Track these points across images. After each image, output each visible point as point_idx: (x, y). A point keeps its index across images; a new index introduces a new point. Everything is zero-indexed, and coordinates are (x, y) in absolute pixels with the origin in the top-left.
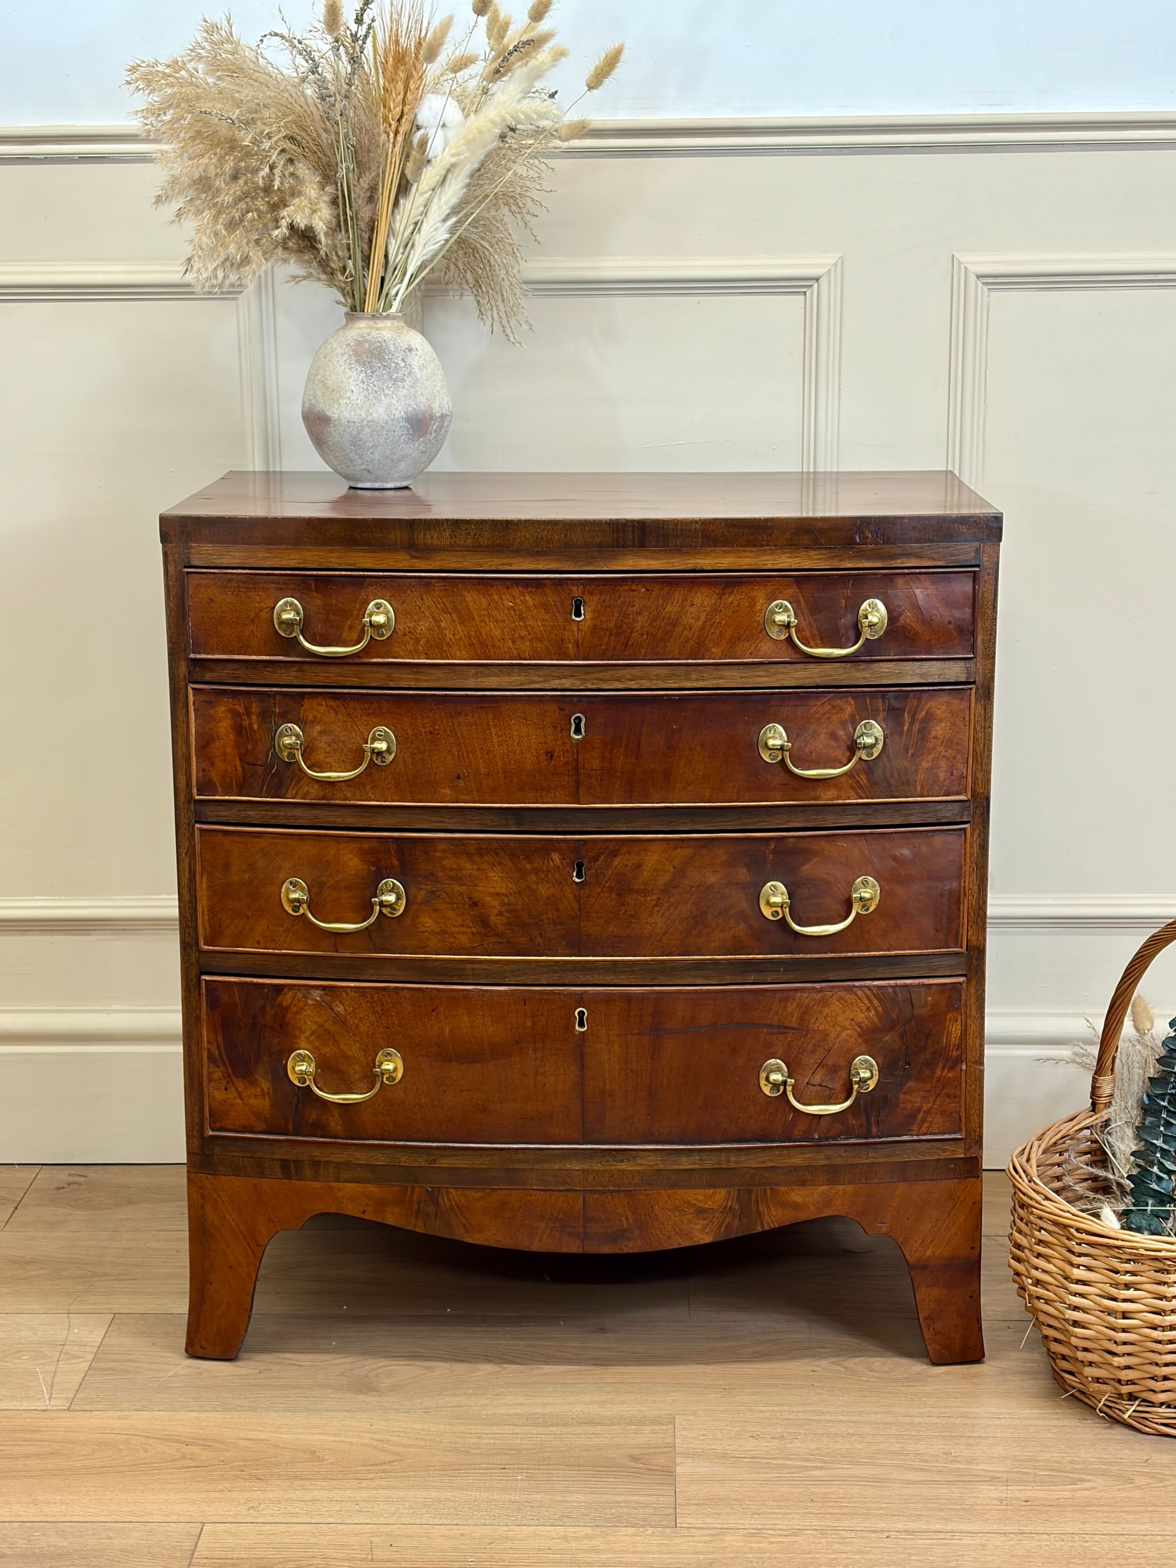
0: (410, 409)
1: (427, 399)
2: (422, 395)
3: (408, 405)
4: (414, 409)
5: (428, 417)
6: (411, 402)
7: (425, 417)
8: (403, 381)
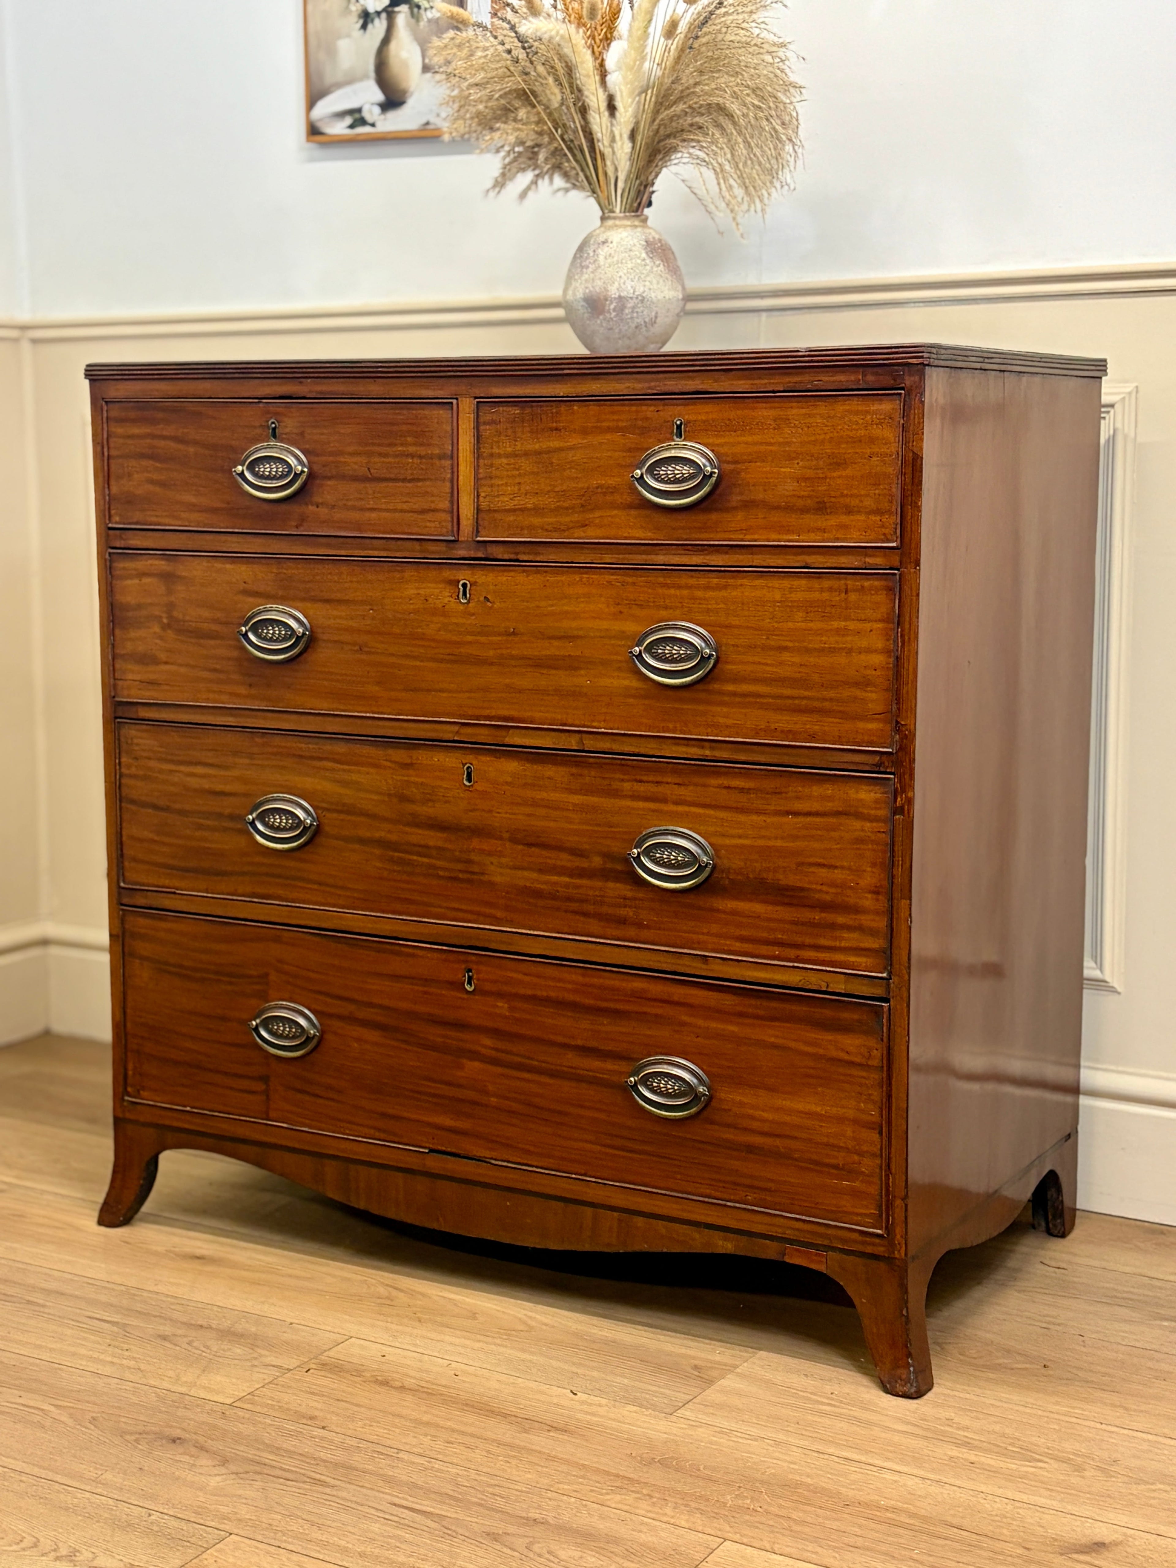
0: (587, 291)
1: (604, 283)
2: (600, 279)
3: (587, 288)
4: (590, 291)
5: (602, 298)
6: (590, 286)
7: (599, 298)
8: (587, 267)
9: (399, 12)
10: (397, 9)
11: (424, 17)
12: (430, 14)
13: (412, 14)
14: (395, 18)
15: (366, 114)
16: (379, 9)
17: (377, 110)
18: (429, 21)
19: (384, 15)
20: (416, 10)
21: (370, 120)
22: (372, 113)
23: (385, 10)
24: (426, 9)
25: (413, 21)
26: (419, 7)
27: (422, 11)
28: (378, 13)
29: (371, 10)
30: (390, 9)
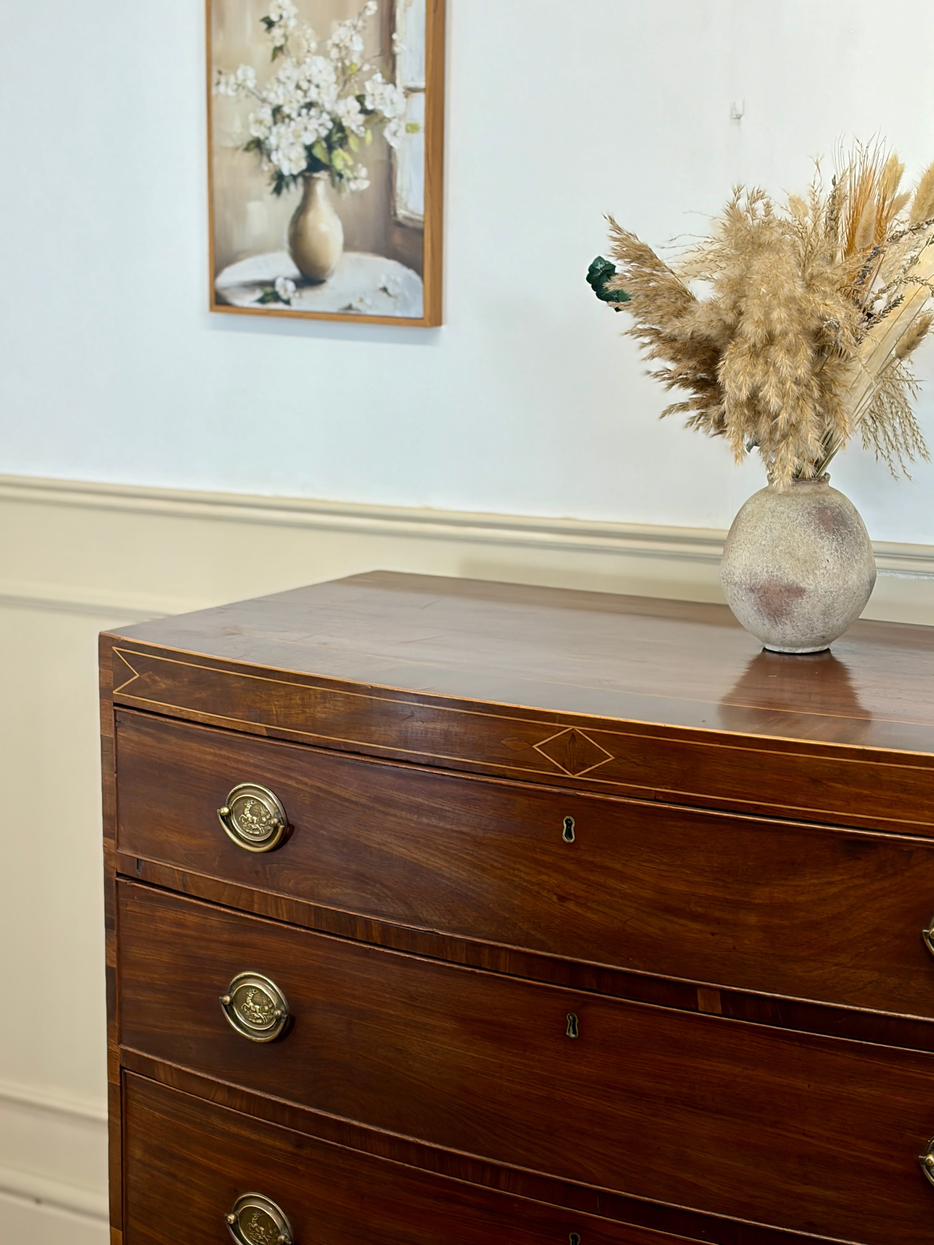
9: (318, 179)
10: (316, 175)
11: (347, 187)
12: (353, 186)
13: (333, 184)
14: (314, 185)
15: (279, 288)
16: (295, 172)
17: (291, 286)
18: (353, 193)
19: (300, 180)
20: (337, 179)
21: (284, 297)
22: (285, 288)
23: (301, 174)
24: (349, 180)
25: (334, 191)
26: (341, 176)
27: (344, 181)
28: (294, 177)
29: (286, 172)
30: (307, 174)
